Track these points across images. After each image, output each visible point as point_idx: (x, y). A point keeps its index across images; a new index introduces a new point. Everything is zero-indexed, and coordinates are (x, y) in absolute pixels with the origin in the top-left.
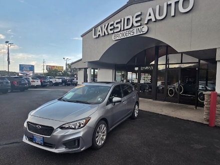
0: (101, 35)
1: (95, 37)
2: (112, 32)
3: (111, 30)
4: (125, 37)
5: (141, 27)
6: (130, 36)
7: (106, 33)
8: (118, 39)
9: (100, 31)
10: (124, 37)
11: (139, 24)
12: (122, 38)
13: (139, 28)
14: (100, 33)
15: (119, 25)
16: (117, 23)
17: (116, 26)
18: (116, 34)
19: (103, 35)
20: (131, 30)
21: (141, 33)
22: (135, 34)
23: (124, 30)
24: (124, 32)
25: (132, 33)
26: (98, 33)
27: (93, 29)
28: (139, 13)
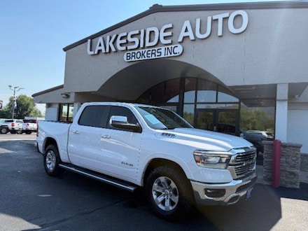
0: (103, 51)
1: (92, 53)
2: (124, 48)
3: (121, 45)
4: (146, 58)
5: (173, 46)
6: (153, 57)
7: (113, 49)
8: (133, 59)
9: (102, 44)
10: (143, 58)
11: (169, 41)
12: (141, 59)
13: (170, 47)
14: (102, 48)
15: (136, 39)
16: (132, 36)
17: (130, 39)
18: (131, 52)
19: (108, 51)
20: (156, 49)
21: (173, 55)
22: (163, 56)
23: (144, 48)
24: (144, 51)
25: (157, 54)
26: (98, 48)
27: (89, 41)
28: (170, 26)
